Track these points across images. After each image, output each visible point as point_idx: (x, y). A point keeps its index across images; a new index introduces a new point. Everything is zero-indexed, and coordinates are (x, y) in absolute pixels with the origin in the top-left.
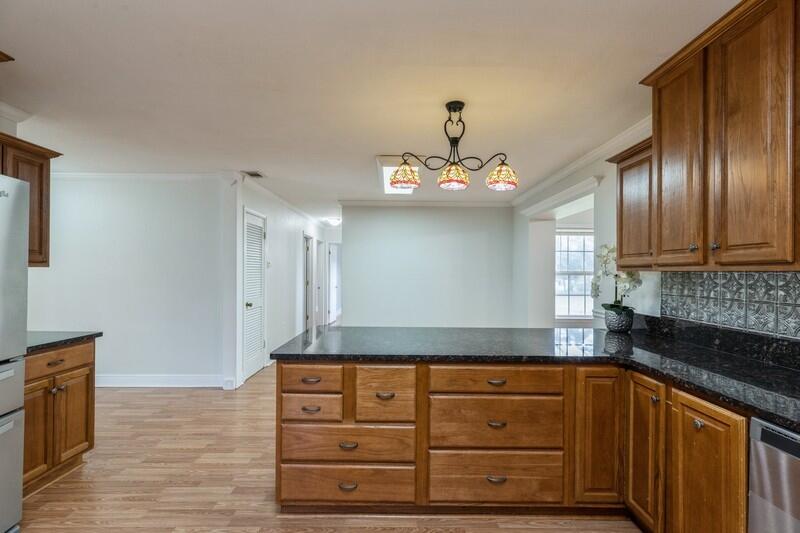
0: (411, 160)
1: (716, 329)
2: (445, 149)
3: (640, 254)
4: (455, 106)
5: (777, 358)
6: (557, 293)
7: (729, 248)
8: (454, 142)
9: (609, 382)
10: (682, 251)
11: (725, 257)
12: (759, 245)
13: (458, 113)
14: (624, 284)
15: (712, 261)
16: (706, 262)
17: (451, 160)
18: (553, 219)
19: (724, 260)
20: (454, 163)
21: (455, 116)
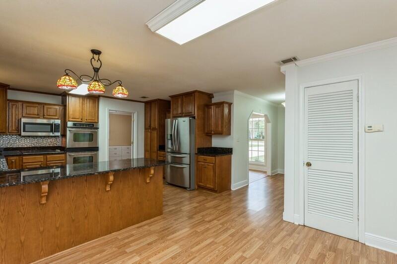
4: (96, 52)
8: (96, 70)
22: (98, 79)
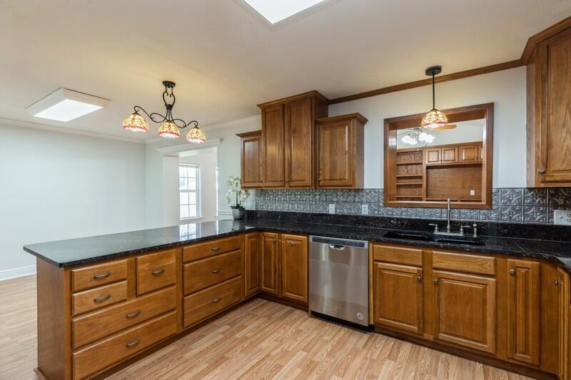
0: (141, 112)
1: (279, 212)
2: (164, 111)
3: (254, 182)
4: (169, 84)
5: (299, 219)
6: (181, 204)
7: (293, 181)
8: (169, 107)
9: (254, 239)
10: (276, 181)
11: (292, 184)
12: (302, 181)
13: (170, 88)
14: (243, 196)
15: (287, 186)
16: (284, 186)
17: (167, 118)
18: (177, 156)
19: (292, 185)
20: (169, 121)
21: (169, 90)
22: (171, 119)
